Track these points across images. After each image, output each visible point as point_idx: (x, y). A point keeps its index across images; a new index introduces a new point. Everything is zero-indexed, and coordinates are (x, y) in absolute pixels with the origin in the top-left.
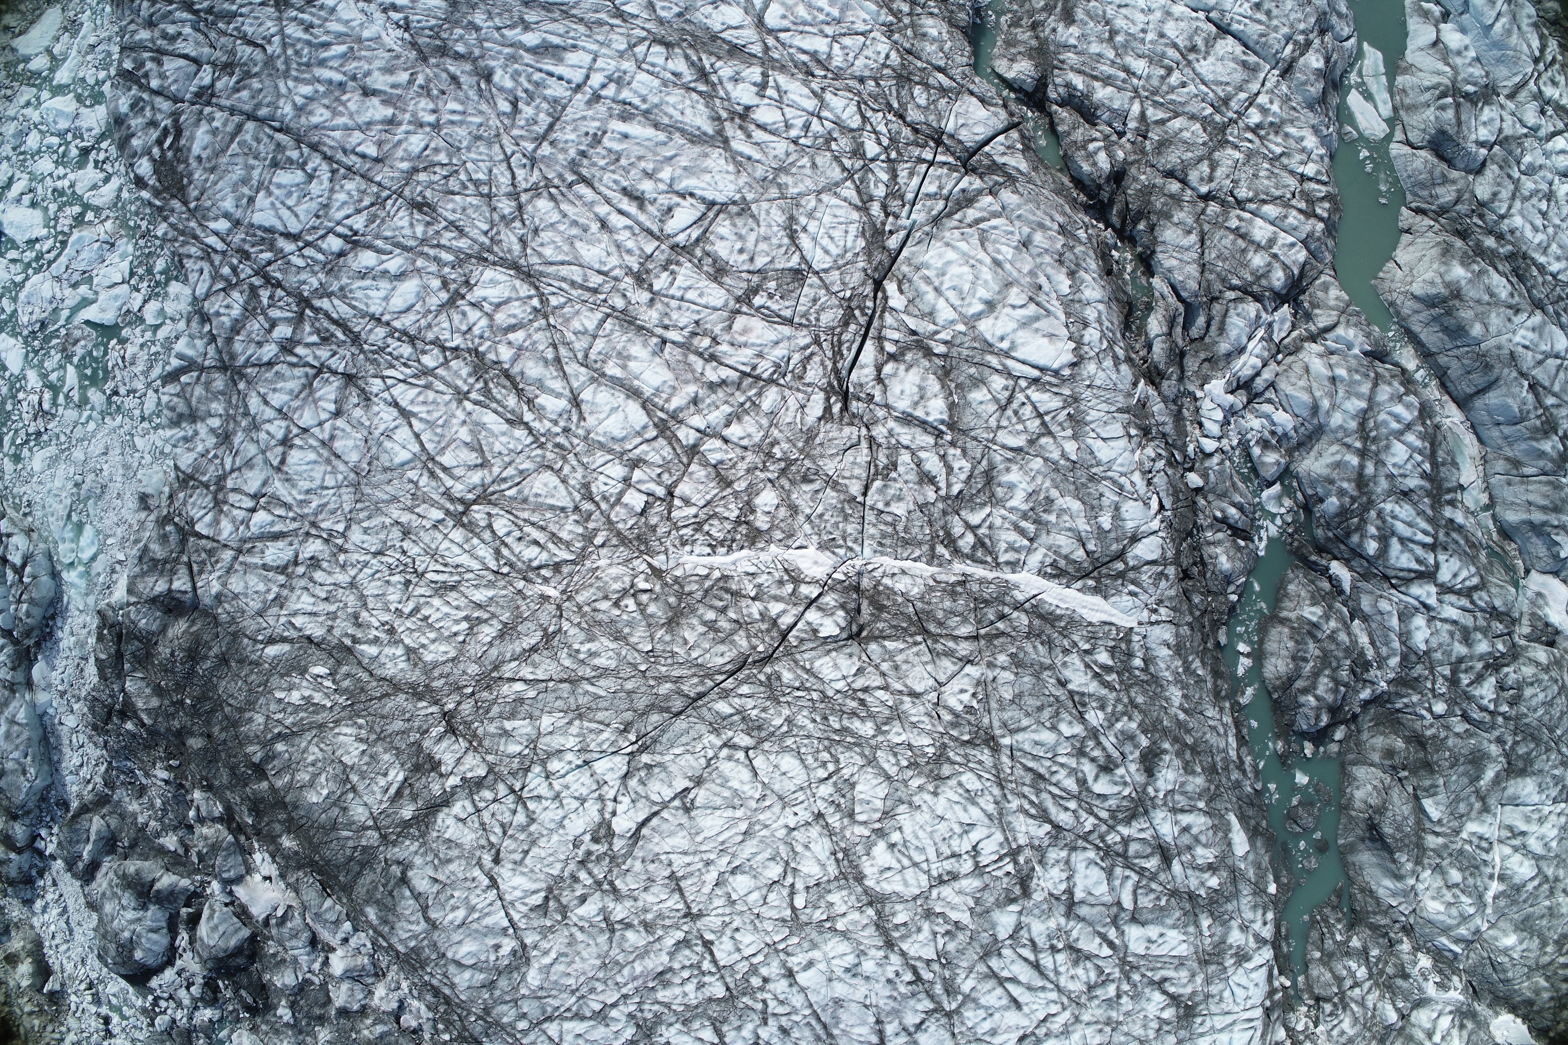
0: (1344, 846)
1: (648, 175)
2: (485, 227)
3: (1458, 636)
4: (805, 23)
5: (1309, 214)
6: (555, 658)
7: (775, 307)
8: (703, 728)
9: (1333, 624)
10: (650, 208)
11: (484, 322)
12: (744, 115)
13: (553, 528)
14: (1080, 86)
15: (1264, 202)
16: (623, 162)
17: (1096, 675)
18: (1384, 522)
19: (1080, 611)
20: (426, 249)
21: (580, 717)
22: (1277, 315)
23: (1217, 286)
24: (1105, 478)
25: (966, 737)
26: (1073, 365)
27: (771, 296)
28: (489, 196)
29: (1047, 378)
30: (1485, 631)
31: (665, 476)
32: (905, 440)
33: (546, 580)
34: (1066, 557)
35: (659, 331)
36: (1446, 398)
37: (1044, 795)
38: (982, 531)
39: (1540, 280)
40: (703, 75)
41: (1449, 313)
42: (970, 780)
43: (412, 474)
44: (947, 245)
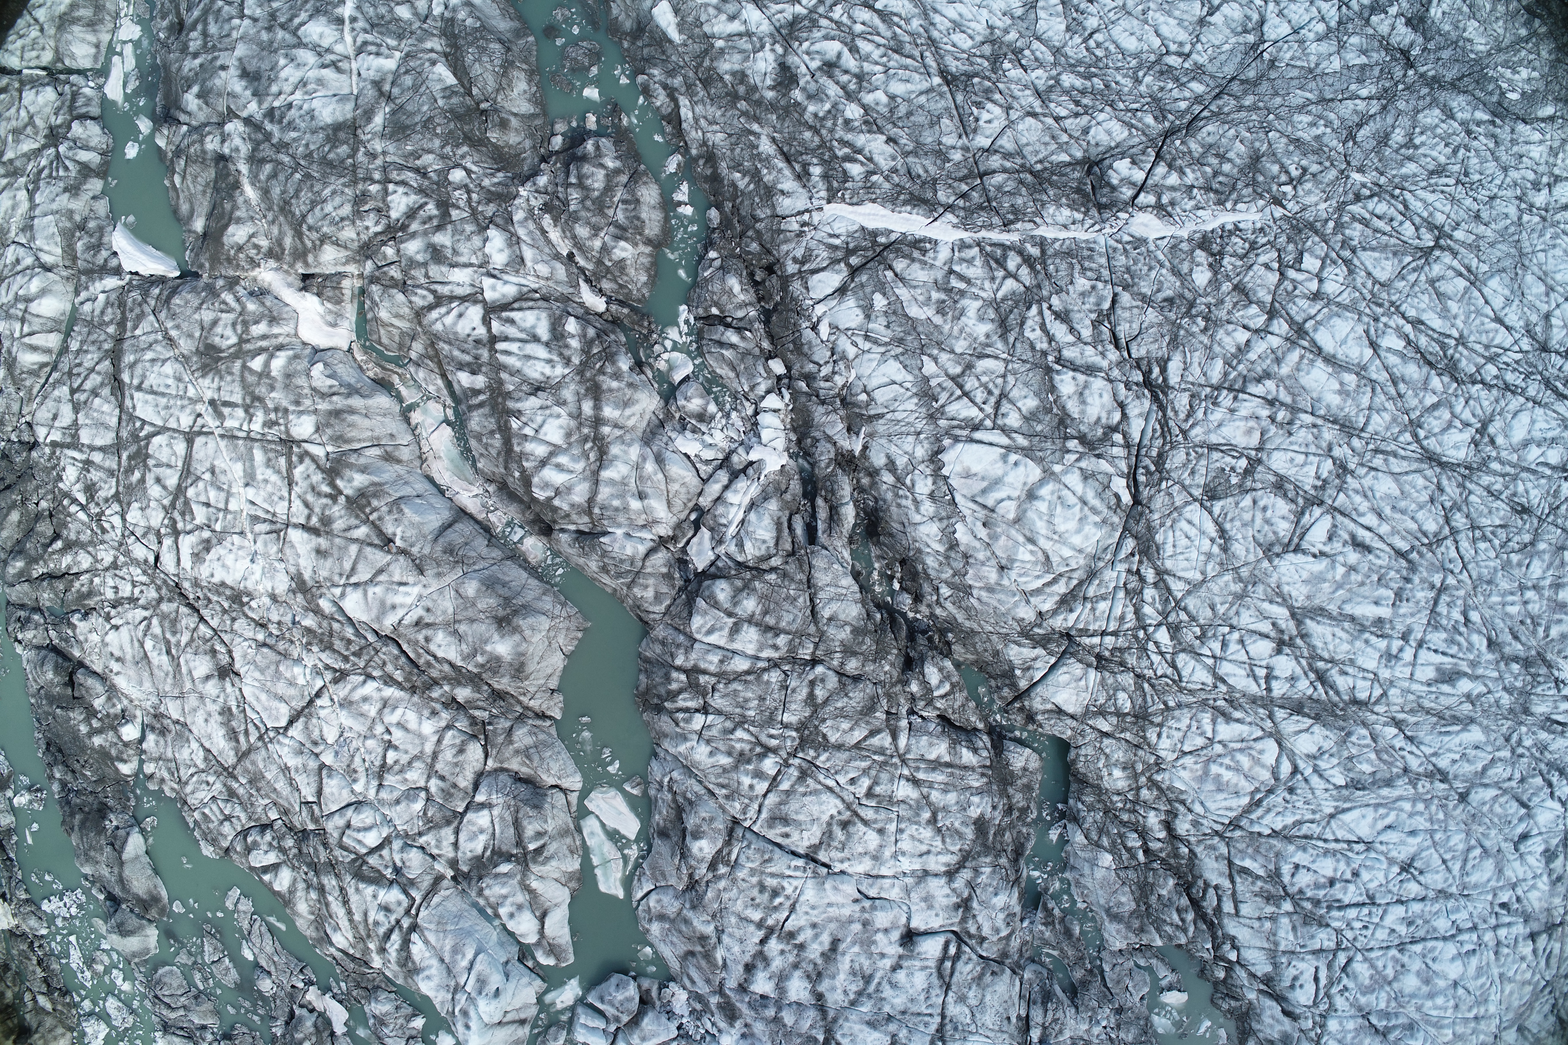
0: (527, 35)
1: (1352, 569)
2: (1472, 498)
3: (449, 253)
4: (1241, 750)
5: (693, 672)
6: (1342, 120)
7: (1228, 459)
8: (1210, 68)
9: (597, 244)
10: (1346, 537)
11: (1458, 409)
12: (1281, 644)
13: (1369, 232)
14: (964, 751)
15: (748, 672)
16: (1375, 578)
17: (860, 151)
18: (561, 354)
19: (886, 212)
20: (1512, 471)
21: (1311, 71)
22: (711, 556)
23: (791, 568)
24: (886, 344)
25: (976, 80)
26: (941, 450)
27: (1233, 469)
28: (1473, 528)
29: (965, 433)
30: (412, 263)
31: (1290, 288)
32: (1089, 350)
33: (1364, 185)
34: (913, 260)
35: (1320, 422)
36: (481, 516)
37: (889, 34)
38: (1000, 274)
39: (389, 668)
40: (1322, 677)
41: (507, 601)
42: (963, 41)
43: (1484, 268)
44: (1080, 551)
